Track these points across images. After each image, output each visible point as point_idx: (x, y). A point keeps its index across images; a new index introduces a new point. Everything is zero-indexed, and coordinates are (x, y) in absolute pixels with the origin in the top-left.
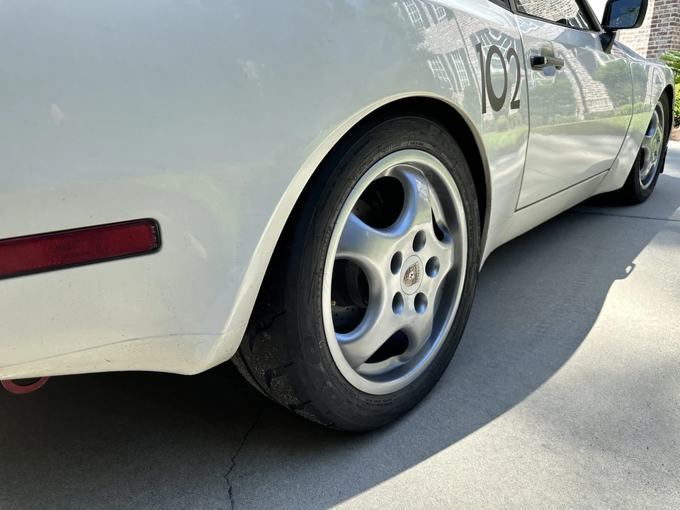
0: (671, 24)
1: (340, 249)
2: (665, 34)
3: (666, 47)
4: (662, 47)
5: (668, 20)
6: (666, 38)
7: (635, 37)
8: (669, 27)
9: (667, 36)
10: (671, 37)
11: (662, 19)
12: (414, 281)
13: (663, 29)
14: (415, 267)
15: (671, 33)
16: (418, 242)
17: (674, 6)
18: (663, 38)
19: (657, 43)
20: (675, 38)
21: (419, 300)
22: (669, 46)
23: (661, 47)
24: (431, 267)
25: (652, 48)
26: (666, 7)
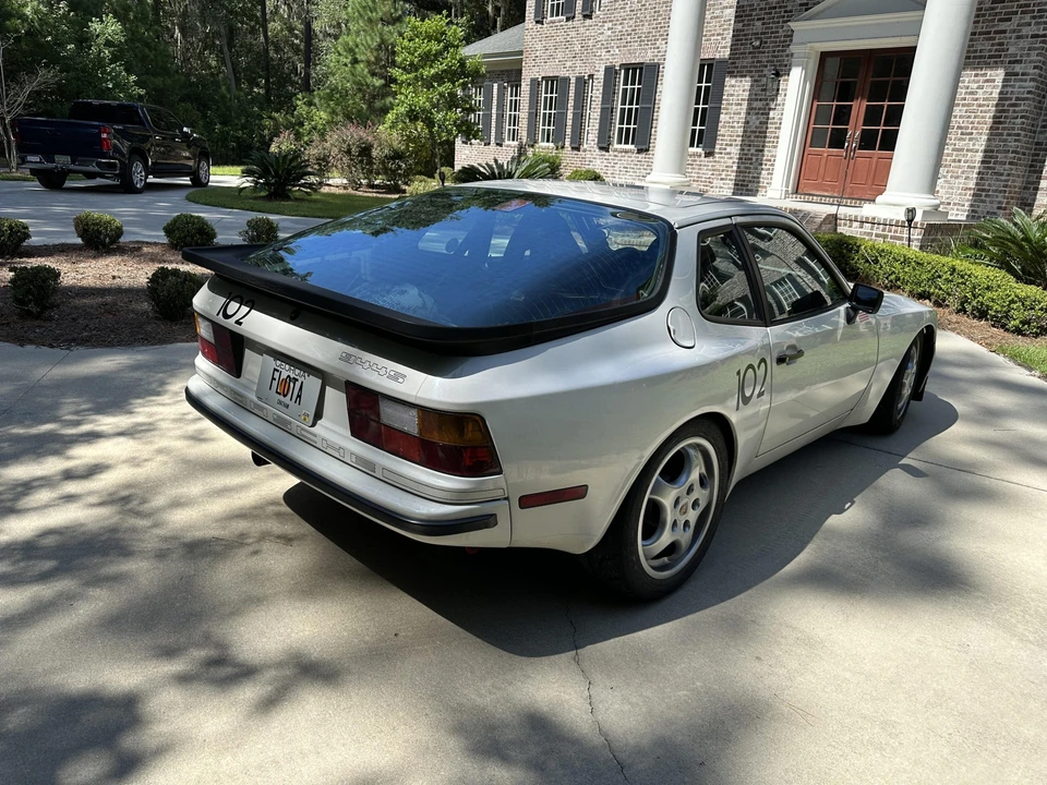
0: (1010, 163)
1: (651, 493)
2: (1002, 175)
3: (1001, 192)
4: (996, 191)
5: (1006, 157)
6: (1001, 181)
7: (963, 172)
8: (1007, 166)
9: (1003, 178)
10: (1008, 181)
11: (999, 155)
12: (685, 513)
13: (999, 168)
14: (686, 504)
15: (1009, 175)
16: (690, 490)
17: (1016, 140)
18: (997, 180)
19: (989, 185)
20: (1014, 181)
21: (687, 524)
22: (1005, 191)
23: (993, 191)
24: (695, 504)
25: (983, 190)
26: (1005, 140)
